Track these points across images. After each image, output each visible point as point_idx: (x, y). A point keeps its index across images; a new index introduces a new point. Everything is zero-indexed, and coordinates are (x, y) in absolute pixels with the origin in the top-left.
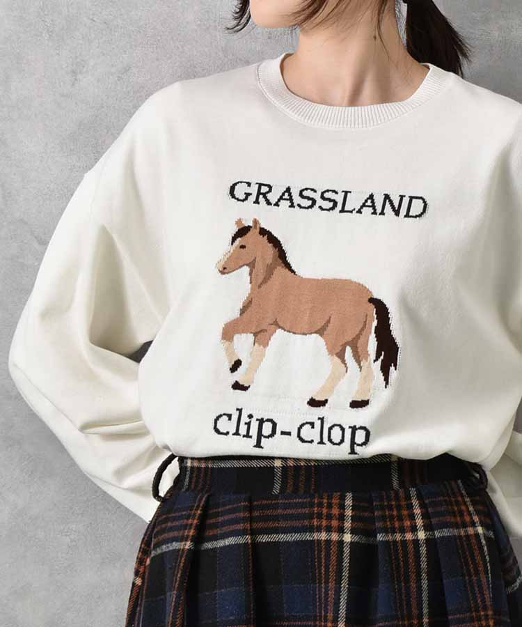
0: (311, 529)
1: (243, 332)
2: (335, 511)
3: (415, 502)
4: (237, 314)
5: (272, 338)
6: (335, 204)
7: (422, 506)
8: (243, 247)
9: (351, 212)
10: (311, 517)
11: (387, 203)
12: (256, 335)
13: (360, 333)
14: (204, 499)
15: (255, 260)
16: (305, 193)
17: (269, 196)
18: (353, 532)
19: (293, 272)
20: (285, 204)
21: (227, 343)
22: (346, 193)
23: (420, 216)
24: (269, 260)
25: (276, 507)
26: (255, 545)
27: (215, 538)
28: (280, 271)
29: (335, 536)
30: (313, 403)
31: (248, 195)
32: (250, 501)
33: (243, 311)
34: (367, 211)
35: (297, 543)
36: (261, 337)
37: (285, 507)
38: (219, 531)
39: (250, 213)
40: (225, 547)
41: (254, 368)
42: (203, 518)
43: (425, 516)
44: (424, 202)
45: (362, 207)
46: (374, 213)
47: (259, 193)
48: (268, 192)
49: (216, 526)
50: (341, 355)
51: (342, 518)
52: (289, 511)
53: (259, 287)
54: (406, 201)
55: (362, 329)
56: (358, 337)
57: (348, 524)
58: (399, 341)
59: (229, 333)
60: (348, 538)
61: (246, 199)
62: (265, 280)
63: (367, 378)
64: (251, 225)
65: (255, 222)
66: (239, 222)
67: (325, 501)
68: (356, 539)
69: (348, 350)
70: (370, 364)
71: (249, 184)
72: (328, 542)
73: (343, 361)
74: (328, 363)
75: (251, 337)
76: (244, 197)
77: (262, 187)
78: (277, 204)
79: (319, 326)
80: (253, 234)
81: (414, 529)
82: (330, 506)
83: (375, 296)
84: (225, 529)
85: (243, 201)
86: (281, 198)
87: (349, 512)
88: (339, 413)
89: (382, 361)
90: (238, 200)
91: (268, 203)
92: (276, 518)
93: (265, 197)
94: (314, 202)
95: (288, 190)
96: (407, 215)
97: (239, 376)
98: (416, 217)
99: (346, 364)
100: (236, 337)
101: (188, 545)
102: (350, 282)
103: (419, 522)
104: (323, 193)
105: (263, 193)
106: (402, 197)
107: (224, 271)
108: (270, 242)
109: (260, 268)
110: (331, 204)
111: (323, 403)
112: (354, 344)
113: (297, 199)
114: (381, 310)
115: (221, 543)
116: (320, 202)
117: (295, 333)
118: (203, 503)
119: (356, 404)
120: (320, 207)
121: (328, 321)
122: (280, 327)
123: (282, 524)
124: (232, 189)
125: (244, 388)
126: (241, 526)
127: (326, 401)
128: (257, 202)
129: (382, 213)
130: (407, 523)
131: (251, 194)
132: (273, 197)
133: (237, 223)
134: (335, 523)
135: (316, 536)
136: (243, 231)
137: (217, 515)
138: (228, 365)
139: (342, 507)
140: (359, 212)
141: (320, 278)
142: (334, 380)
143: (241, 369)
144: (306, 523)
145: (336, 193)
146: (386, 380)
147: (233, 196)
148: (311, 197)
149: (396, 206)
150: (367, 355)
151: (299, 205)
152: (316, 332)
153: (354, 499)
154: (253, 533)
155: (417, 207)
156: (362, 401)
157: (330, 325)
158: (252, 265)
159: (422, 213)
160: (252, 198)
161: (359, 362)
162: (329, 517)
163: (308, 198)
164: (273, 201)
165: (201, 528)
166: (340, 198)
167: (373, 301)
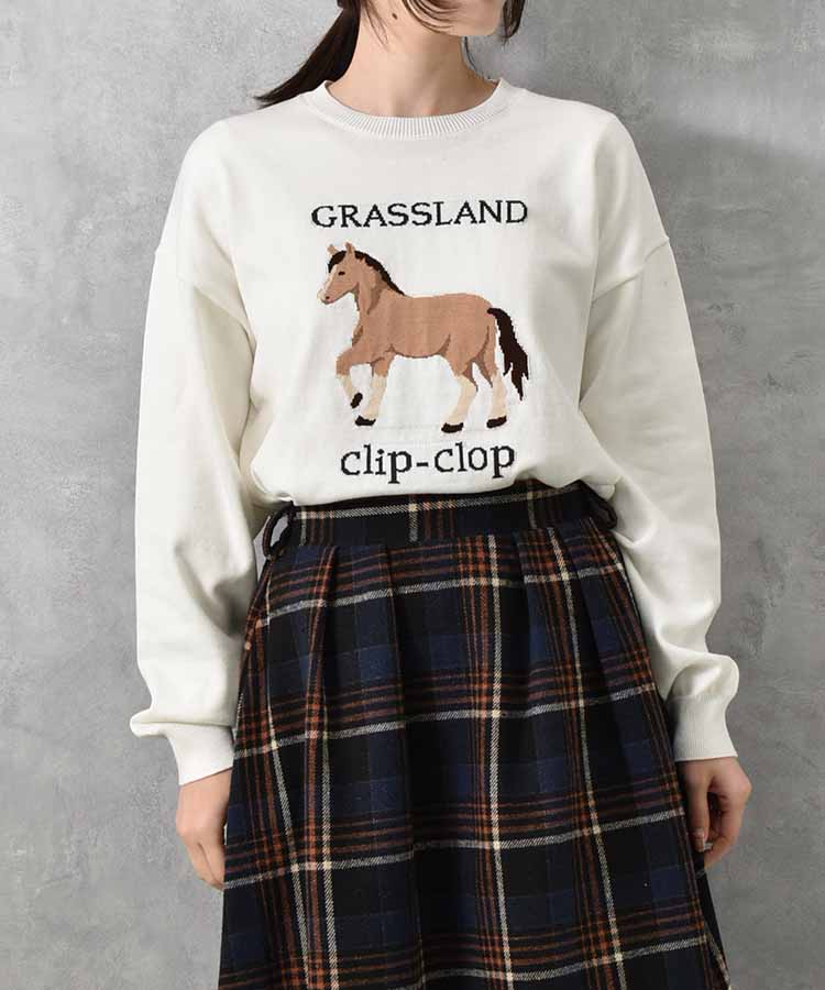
0: (457, 576)
1: (359, 363)
2: (481, 555)
3: (554, 542)
4: (349, 344)
5: (391, 366)
6: (430, 217)
7: (562, 546)
8: (341, 273)
9: (449, 223)
10: (456, 562)
11: (486, 210)
12: (372, 364)
13: (484, 347)
14: (332, 553)
15: (358, 285)
16: (394, 209)
17: (355, 217)
18: (500, 576)
19: (401, 293)
20: (375, 223)
21: (343, 377)
22: (438, 204)
23: (522, 220)
24: (374, 284)
25: (417, 555)
26: (398, 598)
27: (350, 593)
28: (387, 294)
29: (483, 582)
30: (448, 429)
31: (333, 219)
32: (388, 551)
33: (355, 341)
34: (466, 220)
35: (443, 591)
36: (379, 365)
37: (428, 554)
38: (354, 586)
39: (341, 237)
40: (364, 603)
41: (376, 399)
42: (334, 572)
43: (566, 556)
44: (524, 206)
45: (459, 217)
46: (474, 221)
47: (344, 216)
48: (353, 214)
49: (350, 580)
50: (468, 374)
51: (488, 561)
52: (433, 559)
53: (368, 313)
54: (504, 206)
55: (486, 343)
56: (482, 352)
57: (494, 568)
58: (526, 349)
59: (343, 367)
60: (496, 582)
61: (332, 223)
62: (372, 306)
63: (500, 394)
64: (345, 249)
65: (348, 246)
66: (331, 248)
67: (469, 545)
68: (504, 583)
69: (475, 367)
70: (500, 378)
71: (331, 208)
72: (477, 588)
73: (472, 380)
74: (456, 385)
75: (368, 367)
76: (329, 222)
77: (347, 209)
78: (366, 225)
79: (439, 347)
80: (349, 259)
81: (557, 571)
82: (474, 550)
83: (494, 306)
84: (361, 584)
85: (330, 226)
86: (370, 218)
87: (494, 556)
88: (477, 436)
89: (513, 372)
90: (324, 226)
91: (358, 224)
92: (418, 567)
93: (352, 219)
94: (406, 217)
95: (375, 208)
96: (509, 221)
97: (362, 410)
98: (518, 221)
99: (474, 383)
100: (352, 369)
101: (320, 603)
103: (561, 563)
104: (413, 208)
105: (348, 215)
106: (499, 203)
107: (327, 300)
108: (369, 265)
109: (365, 291)
110: (425, 218)
111: (459, 428)
112: (479, 359)
113: (387, 217)
114: (503, 319)
115: (358, 599)
116: (412, 217)
117: (414, 357)
118: (331, 557)
119: (493, 424)
120: (414, 222)
121: (448, 340)
122: (397, 353)
123: (425, 573)
124: (315, 215)
125: (370, 423)
126: (381, 579)
127: (462, 424)
128: (345, 225)
129: (482, 221)
130: (550, 565)
131: (335, 218)
132: (361, 217)
133: (329, 249)
134: (482, 567)
135: (463, 582)
136: (337, 258)
137: (349, 569)
138: (348, 401)
139: (487, 550)
140: (457, 222)
141: (431, 296)
142: (466, 400)
143: (362, 403)
144: (451, 569)
145: (428, 205)
146: (522, 395)
147: (318, 223)
148: (401, 212)
149: (496, 212)
150: (495, 369)
151: (391, 223)
152: (437, 354)
153: (497, 541)
154: (395, 585)
155: (517, 212)
156: (500, 419)
157: (452, 344)
158: (356, 290)
159: (524, 218)
160: (339, 221)
161: (488, 378)
162: (476, 561)
163: (399, 214)
164: (363, 222)
165: (333, 584)
166: (433, 210)
167: (493, 311)
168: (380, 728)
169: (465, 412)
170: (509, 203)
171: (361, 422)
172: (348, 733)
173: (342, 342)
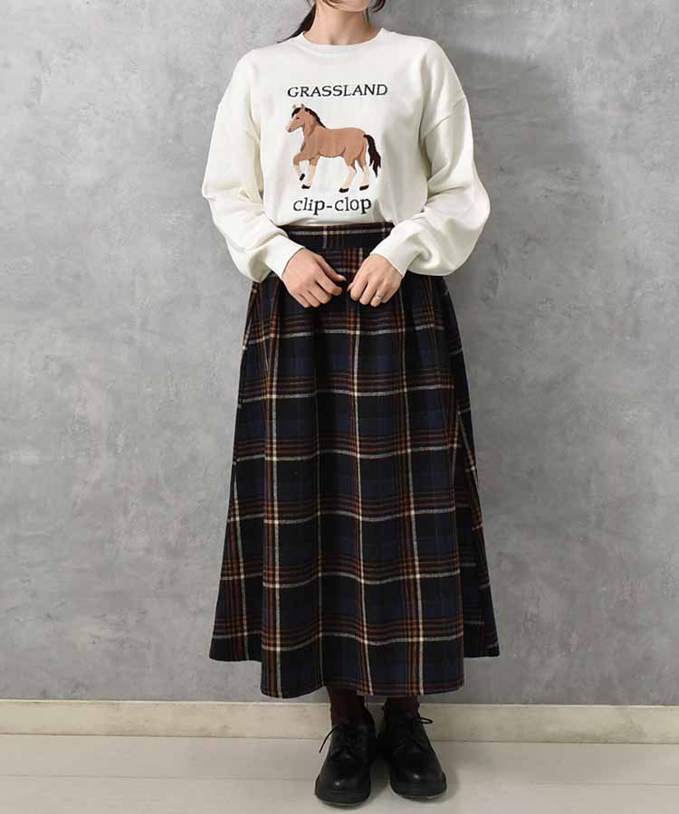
0: (342, 267)
1: (303, 160)
2: (354, 258)
4: (299, 151)
5: (318, 161)
6: (341, 92)
8: (298, 118)
9: (350, 95)
10: (342, 260)
11: (367, 89)
12: (310, 160)
13: (361, 153)
15: (305, 123)
16: (325, 89)
19: (324, 127)
20: (316, 95)
21: (296, 166)
22: (346, 86)
23: (384, 94)
24: (312, 123)
28: (318, 127)
29: (354, 271)
30: (342, 191)
31: (297, 93)
33: (302, 150)
34: (357, 94)
36: (313, 161)
37: (329, 255)
39: (298, 102)
41: (311, 177)
44: (386, 87)
45: (354, 92)
46: (361, 94)
47: (302, 92)
48: (306, 91)
50: (353, 165)
51: (357, 261)
52: (331, 258)
53: (309, 136)
54: (376, 87)
55: (362, 151)
56: (360, 155)
58: (380, 154)
59: (296, 161)
62: (311, 133)
63: (367, 174)
64: (300, 107)
65: (302, 105)
66: (294, 106)
67: (349, 252)
69: (356, 162)
70: (367, 167)
71: (297, 88)
72: (351, 274)
73: (354, 168)
74: (347, 170)
75: (308, 162)
76: (295, 95)
77: (303, 88)
78: (312, 96)
79: (340, 152)
80: (302, 111)
82: (351, 255)
83: (367, 133)
86: (314, 92)
87: (361, 258)
88: (355, 194)
89: (373, 165)
90: (292, 96)
91: (308, 96)
93: (305, 93)
94: (330, 93)
95: (317, 88)
96: (378, 94)
97: (304, 182)
98: (382, 94)
100: (300, 163)
102: (354, 129)
104: (334, 88)
105: (304, 91)
106: (374, 85)
107: (290, 131)
108: (310, 114)
109: (308, 126)
110: (339, 93)
111: (347, 190)
112: (358, 159)
113: (322, 92)
114: (370, 140)
116: (333, 92)
117: (329, 157)
119: (362, 188)
120: (334, 95)
121: (345, 149)
122: (321, 155)
124: (289, 92)
125: (308, 188)
128: (302, 96)
129: (365, 94)
132: (309, 92)
134: (354, 264)
135: (344, 270)
136: (297, 111)
138: (299, 177)
139: (357, 255)
140: (354, 95)
141: (338, 128)
142: (351, 177)
143: (305, 178)
144: (339, 263)
145: (341, 87)
146: (376, 174)
147: (290, 95)
149: (372, 90)
150: (365, 163)
151: (323, 95)
152: (339, 156)
155: (382, 89)
156: (366, 186)
157: (346, 152)
158: (303, 126)
159: (385, 92)
160: (299, 94)
161: (362, 167)
162: (351, 261)
163: (327, 91)
164: (310, 94)
166: (343, 89)
167: (365, 136)
168: (301, 334)
169: (350, 183)
170: (379, 86)
171: (304, 187)
172: (288, 336)
173: (296, 150)
